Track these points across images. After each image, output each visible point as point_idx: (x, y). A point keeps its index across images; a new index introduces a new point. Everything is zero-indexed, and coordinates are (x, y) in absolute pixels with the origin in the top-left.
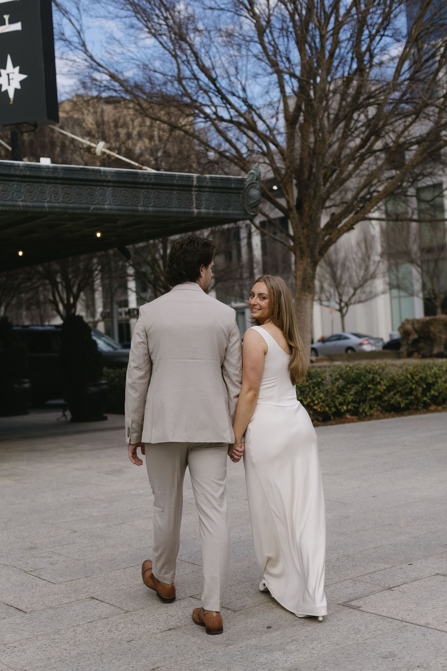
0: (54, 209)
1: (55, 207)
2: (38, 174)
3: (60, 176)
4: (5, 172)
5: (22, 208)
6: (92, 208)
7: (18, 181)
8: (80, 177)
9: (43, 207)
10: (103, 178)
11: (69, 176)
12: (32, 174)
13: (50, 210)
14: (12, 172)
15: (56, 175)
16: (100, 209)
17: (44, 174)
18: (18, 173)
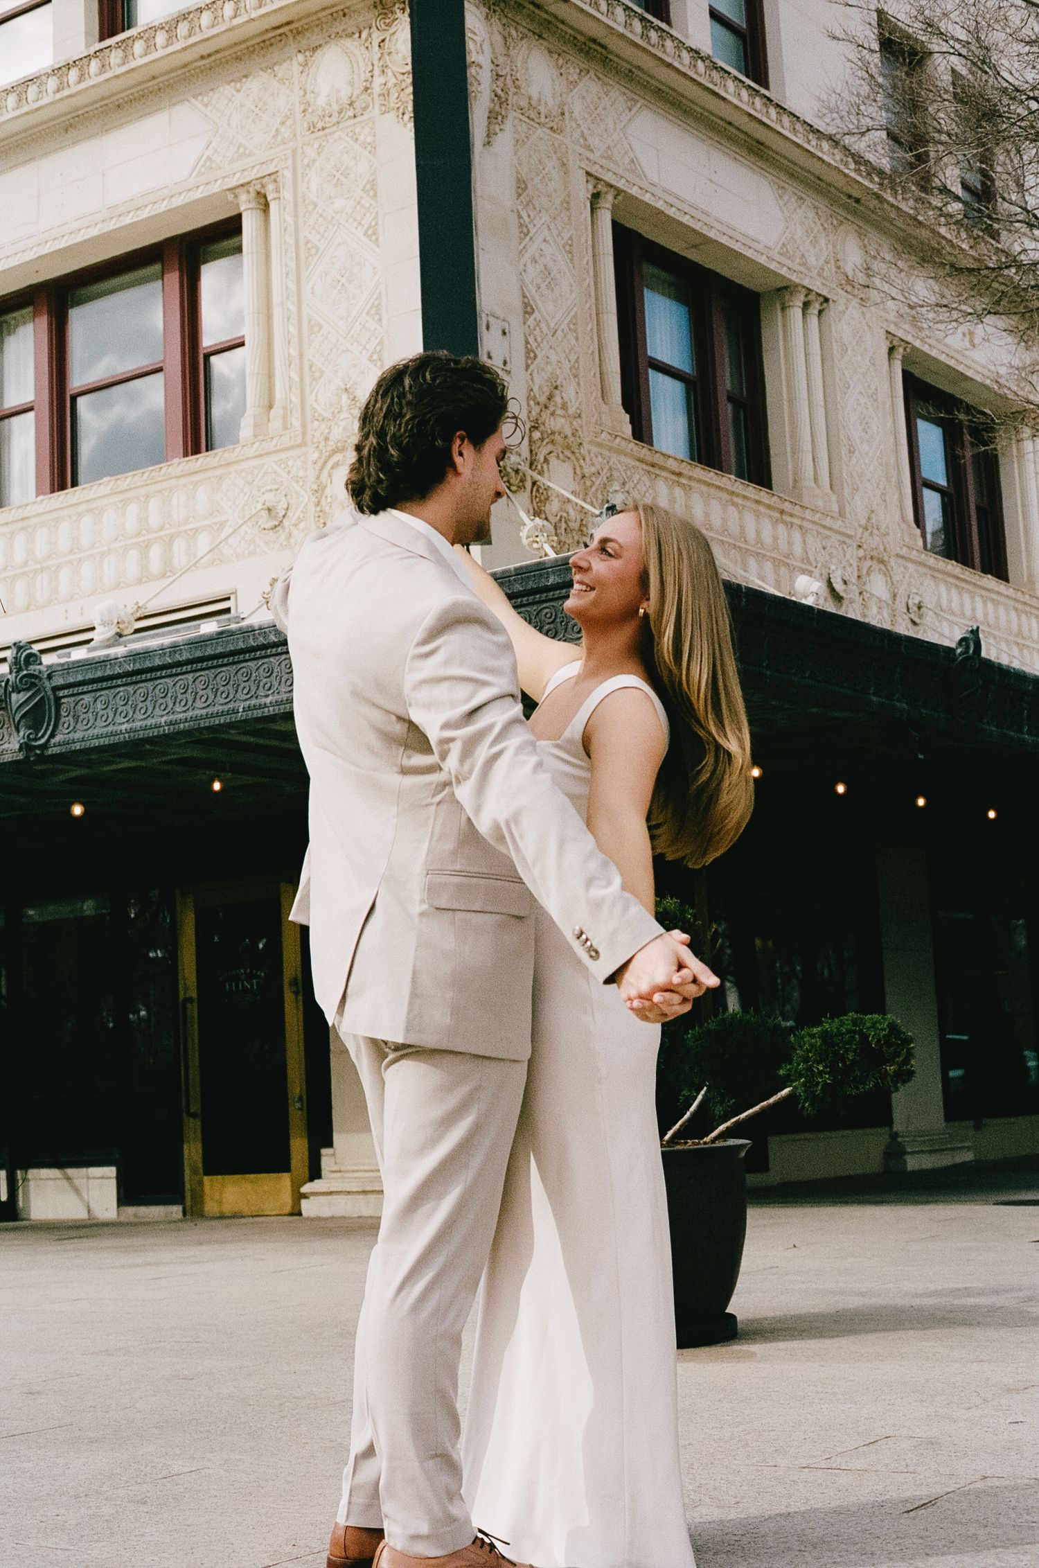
0: (176, 726)
1: (177, 723)
2: (148, 664)
3: (185, 656)
4: (99, 674)
5: (127, 735)
6: (241, 710)
7: (123, 685)
8: (220, 650)
9: (158, 726)
10: (261, 640)
11: (198, 654)
12: (138, 666)
13: (172, 727)
14: (109, 672)
15: (178, 657)
16: (255, 708)
17: (158, 662)
18: (118, 670)
